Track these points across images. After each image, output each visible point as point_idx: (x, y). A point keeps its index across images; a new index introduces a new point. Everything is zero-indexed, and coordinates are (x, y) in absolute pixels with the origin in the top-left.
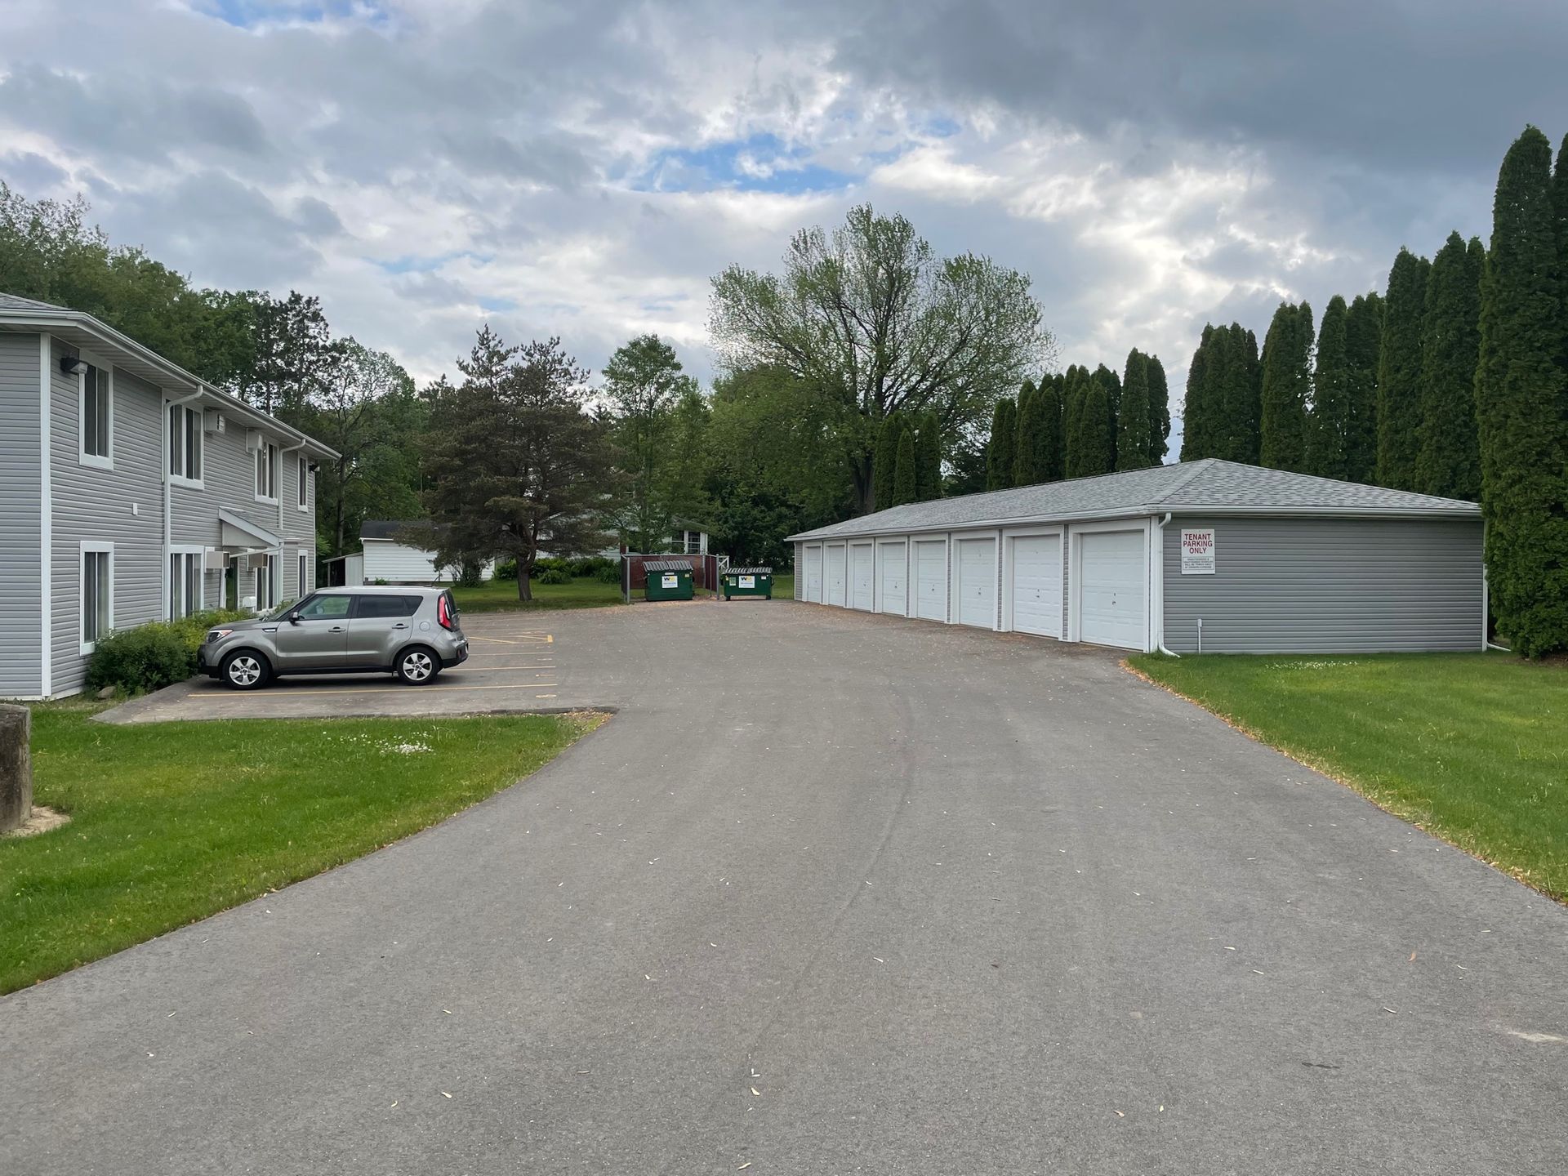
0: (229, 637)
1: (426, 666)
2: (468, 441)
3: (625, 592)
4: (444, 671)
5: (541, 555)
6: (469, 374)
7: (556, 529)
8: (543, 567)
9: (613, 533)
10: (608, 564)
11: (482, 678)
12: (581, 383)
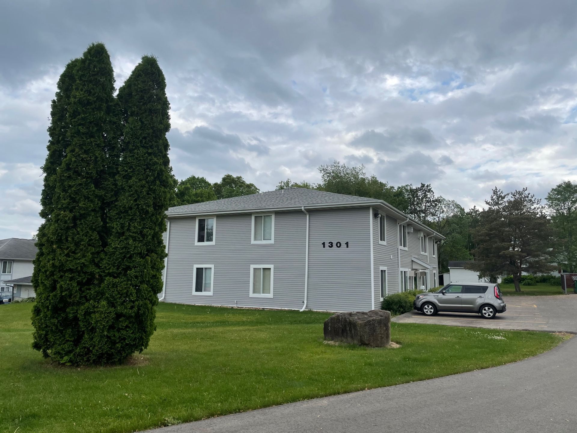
0: (423, 298)
1: (491, 312)
2: (491, 230)
3: (565, 290)
4: (497, 315)
5: (524, 274)
6: (490, 205)
7: (530, 263)
8: (524, 278)
9: (555, 264)
10: (554, 278)
11: (512, 318)
12: (538, 204)
